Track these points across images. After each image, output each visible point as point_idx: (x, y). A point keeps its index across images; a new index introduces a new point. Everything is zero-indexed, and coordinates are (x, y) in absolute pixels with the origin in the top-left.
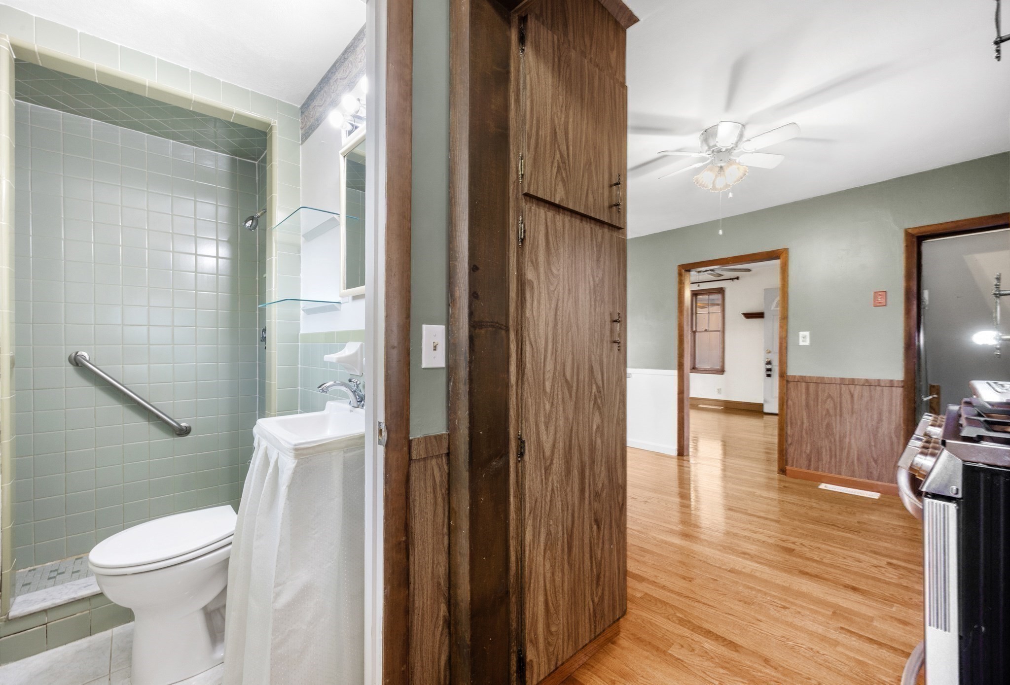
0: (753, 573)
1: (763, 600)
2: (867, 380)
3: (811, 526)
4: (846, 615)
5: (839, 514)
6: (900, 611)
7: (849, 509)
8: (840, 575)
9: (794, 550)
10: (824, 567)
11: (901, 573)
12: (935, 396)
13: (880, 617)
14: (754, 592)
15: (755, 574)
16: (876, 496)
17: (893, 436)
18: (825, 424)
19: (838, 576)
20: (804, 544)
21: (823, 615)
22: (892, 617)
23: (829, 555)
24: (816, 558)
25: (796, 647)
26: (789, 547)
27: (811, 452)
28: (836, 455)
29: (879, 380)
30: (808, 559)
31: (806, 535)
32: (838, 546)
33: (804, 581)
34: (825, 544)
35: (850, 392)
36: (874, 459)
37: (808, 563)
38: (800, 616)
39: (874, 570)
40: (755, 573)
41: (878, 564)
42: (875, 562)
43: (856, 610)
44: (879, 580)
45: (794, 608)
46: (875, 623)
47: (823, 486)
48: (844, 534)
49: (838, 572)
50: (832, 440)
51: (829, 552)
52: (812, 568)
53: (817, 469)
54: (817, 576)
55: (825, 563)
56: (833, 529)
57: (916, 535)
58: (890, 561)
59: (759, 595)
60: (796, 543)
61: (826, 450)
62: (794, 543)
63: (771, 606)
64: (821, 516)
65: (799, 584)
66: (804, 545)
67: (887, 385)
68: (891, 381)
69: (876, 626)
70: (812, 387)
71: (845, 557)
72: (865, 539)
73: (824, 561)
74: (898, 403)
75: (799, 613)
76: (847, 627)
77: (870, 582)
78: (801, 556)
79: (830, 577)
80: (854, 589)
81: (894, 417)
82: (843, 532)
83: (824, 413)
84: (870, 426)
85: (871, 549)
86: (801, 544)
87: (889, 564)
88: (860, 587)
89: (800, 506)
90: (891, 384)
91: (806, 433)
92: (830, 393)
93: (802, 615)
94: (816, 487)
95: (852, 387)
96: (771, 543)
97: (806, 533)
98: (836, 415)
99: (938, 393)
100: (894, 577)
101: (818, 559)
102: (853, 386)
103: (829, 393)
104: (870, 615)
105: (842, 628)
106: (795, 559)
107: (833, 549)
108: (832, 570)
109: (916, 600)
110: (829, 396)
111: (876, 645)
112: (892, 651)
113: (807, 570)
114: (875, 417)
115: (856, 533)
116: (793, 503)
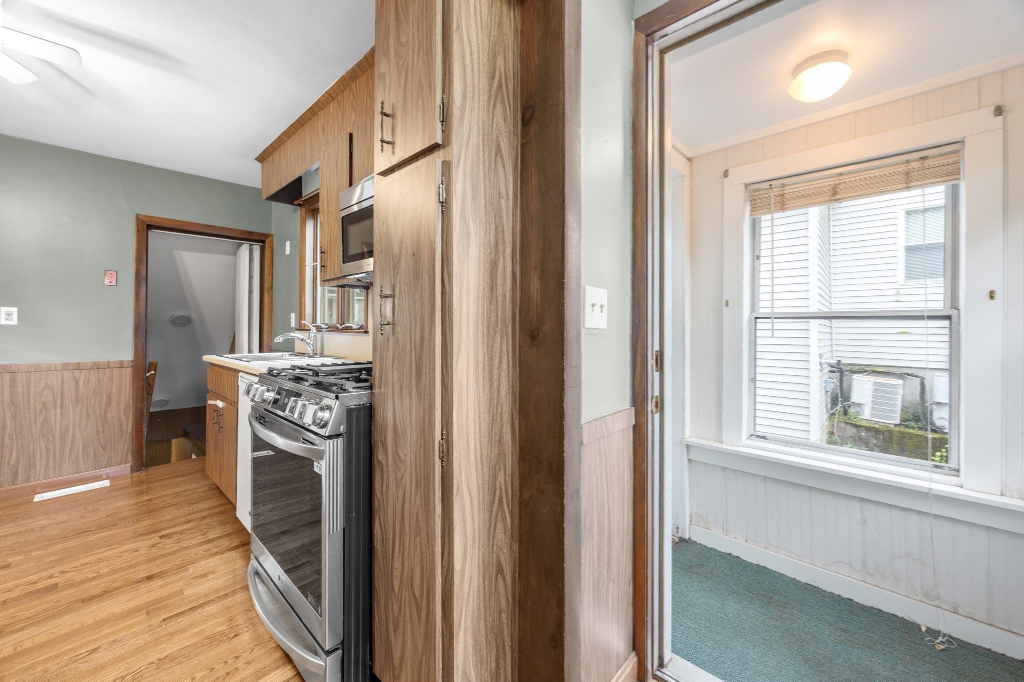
0: (18, 648)
1: (59, 665)
2: (95, 364)
3: (59, 547)
4: (160, 605)
5: (82, 517)
6: (197, 568)
7: (89, 509)
8: (128, 575)
9: (57, 584)
10: (107, 578)
11: (176, 538)
12: (153, 372)
13: (186, 585)
14: (39, 669)
15: (23, 648)
16: (106, 483)
17: (122, 416)
18: (39, 421)
19: (127, 577)
20: (64, 570)
21: (140, 623)
22: (194, 578)
23: (103, 564)
24: (91, 576)
25: (136, 676)
26: (48, 584)
27: (18, 461)
28: (54, 455)
29: (108, 362)
30: (81, 583)
31: (61, 559)
32: (103, 550)
33: (95, 607)
34: (89, 555)
35: (75, 377)
36: (102, 446)
37: (86, 586)
38: (118, 643)
39: (153, 550)
40: (21, 646)
41: (153, 543)
42: (151, 542)
43: (164, 594)
44: (164, 556)
45: (105, 641)
46: (186, 593)
47: (38, 498)
48: (102, 534)
49: (125, 573)
50: (51, 438)
51: (100, 560)
52: (95, 588)
53: (27, 480)
54: (105, 592)
55: (105, 573)
56: (88, 535)
57: (165, 501)
58: (161, 534)
59: (49, 665)
60: (54, 576)
61: (41, 454)
62: (51, 577)
63: (76, 663)
64: (63, 530)
65: (93, 614)
66: (66, 572)
67: (117, 366)
68: (122, 362)
69: (188, 595)
70: (21, 379)
71: (119, 555)
72: (126, 527)
73: (102, 572)
74: (128, 384)
75: (114, 641)
76: (167, 615)
77: (158, 562)
78: (72, 584)
79: (120, 583)
80: (150, 578)
81: (123, 398)
82: (100, 533)
83: (39, 408)
84: (98, 412)
85: (139, 533)
86: (62, 572)
87: (161, 537)
88: (153, 573)
89: (26, 532)
90: (121, 365)
91: (11, 438)
92: (49, 382)
93: (120, 641)
94: (31, 501)
95: (77, 373)
96: (19, 596)
97: (58, 557)
98: (55, 408)
99: (155, 370)
100: (173, 545)
101: (94, 575)
102: (79, 371)
103: (46, 382)
104: (178, 589)
105: (164, 620)
106: (65, 592)
107: (102, 555)
108: (117, 575)
109: (201, 552)
110: (47, 386)
111: (199, 610)
112: (212, 604)
113: (92, 593)
114: (104, 401)
115: (114, 527)
116: (13, 534)
